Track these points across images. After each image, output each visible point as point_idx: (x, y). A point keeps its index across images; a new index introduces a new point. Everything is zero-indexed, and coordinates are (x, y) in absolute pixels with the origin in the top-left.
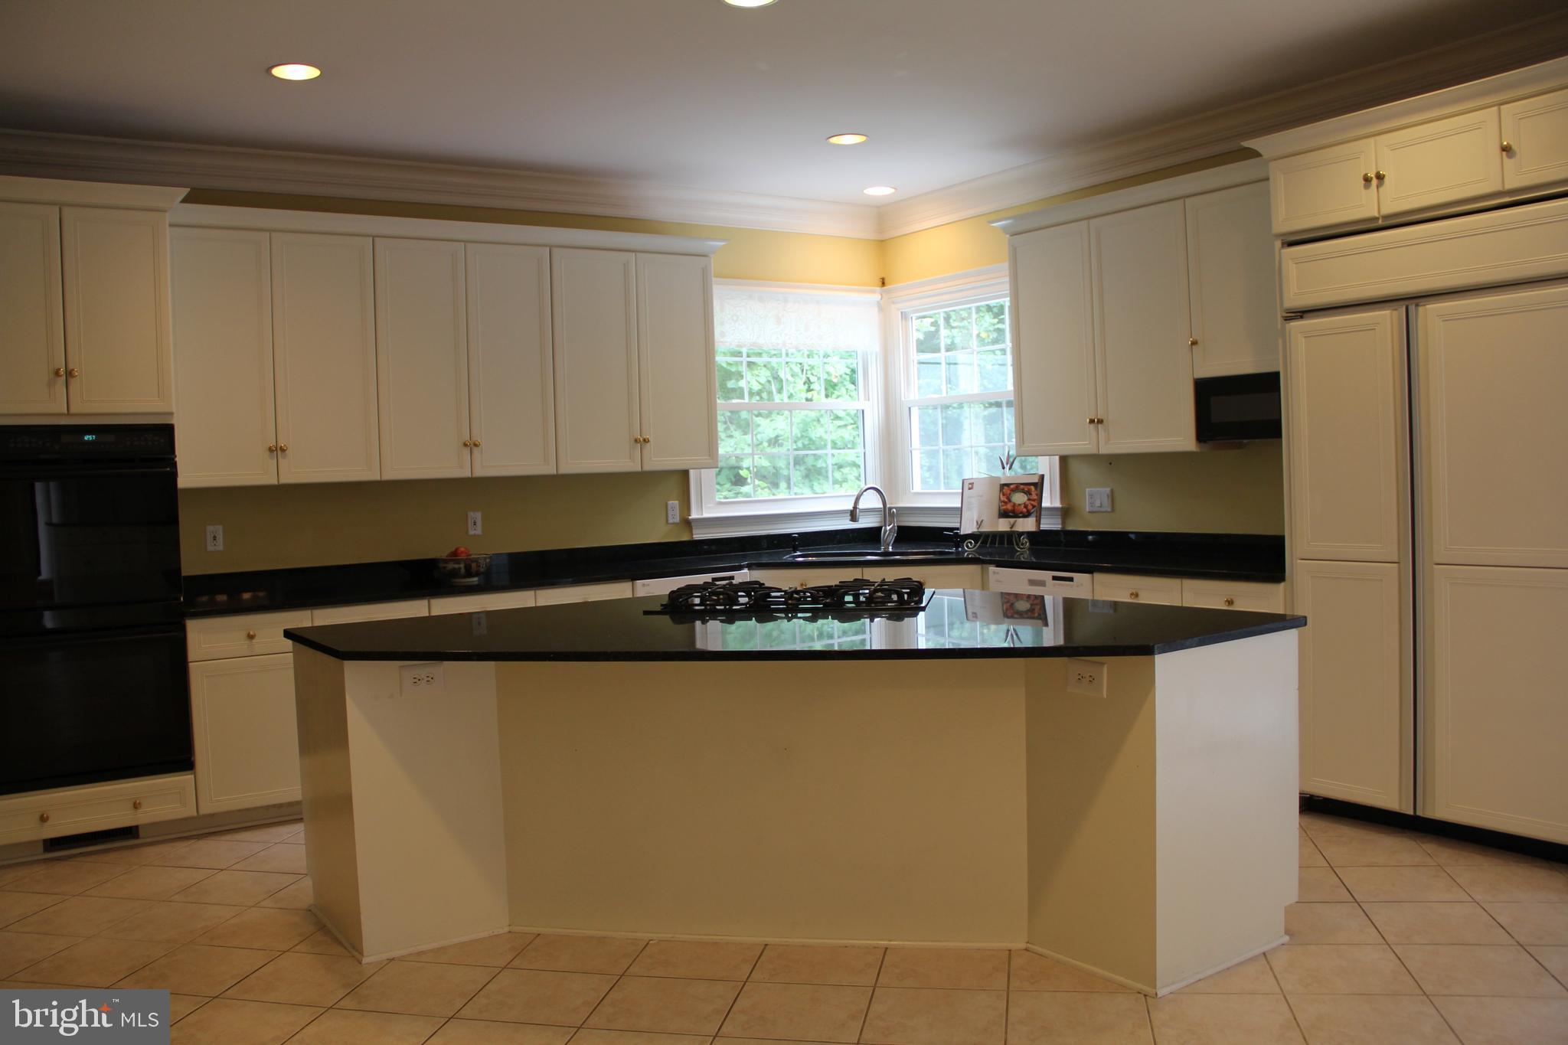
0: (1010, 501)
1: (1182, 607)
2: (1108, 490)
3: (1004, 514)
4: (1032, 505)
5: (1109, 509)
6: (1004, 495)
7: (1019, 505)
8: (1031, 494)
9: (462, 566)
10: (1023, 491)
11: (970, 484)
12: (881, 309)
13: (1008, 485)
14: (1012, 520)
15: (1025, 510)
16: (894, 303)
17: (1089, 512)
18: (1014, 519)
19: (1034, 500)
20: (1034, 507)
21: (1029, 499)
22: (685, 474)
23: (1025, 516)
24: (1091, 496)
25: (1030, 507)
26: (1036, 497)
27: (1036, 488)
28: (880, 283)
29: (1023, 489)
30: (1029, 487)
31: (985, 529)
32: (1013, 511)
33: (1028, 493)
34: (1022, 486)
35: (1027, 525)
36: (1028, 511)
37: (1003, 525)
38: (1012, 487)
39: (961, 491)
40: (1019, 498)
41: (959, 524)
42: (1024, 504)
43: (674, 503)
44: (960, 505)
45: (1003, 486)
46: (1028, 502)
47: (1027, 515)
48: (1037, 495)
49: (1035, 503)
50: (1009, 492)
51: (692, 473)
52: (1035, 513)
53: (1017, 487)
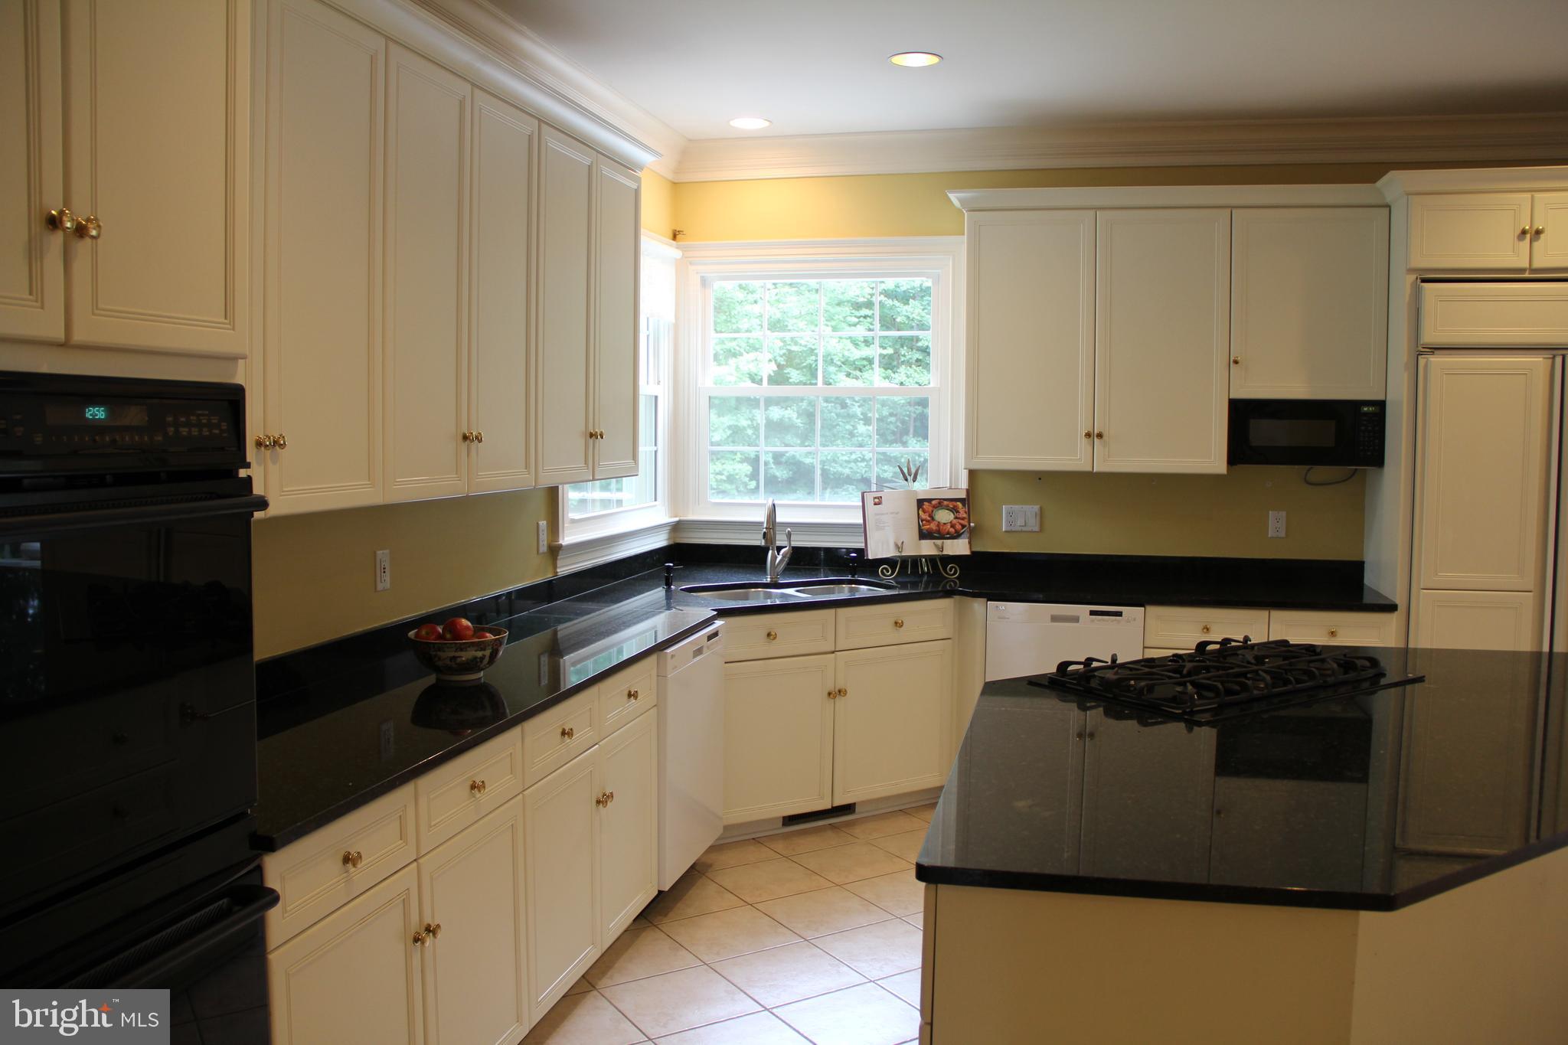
0: (933, 519)
2: (1036, 508)
3: (924, 535)
4: (960, 524)
5: (1037, 529)
6: (924, 512)
7: (945, 524)
8: (958, 512)
10: (947, 508)
11: (875, 498)
12: (680, 269)
13: (929, 501)
14: (939, 542)
15: (952, 530)
17: (1006, 532)
18: (942, 541)
19: (963, 519)
20: (963, 526)
21: (956, 518)
23: (953, 538)
24: (1010, 514)
25: (958, 527)
26: (965, 515)
27: (964, 505)
28: (671, 236)
29: (948, 506)
30: (954, 503)
31: (909, 551)
32: (938, 531)
33: (955, 510)
34: (945, 503)
35: (959, 547)
36: (956, 531)
37: (928, 548)
38: (934, 502)
39: (861, 504)
40: (944, 516)
41: (863, 545)
42: (951, 522)
44: (861, 521)
45: (920, 503)
46: (955, 521)
47: (956, 536)
48: (966, 512)
49: (965, 522)
50: (930, 509)
52: (966, 533)
53: (939, 503)
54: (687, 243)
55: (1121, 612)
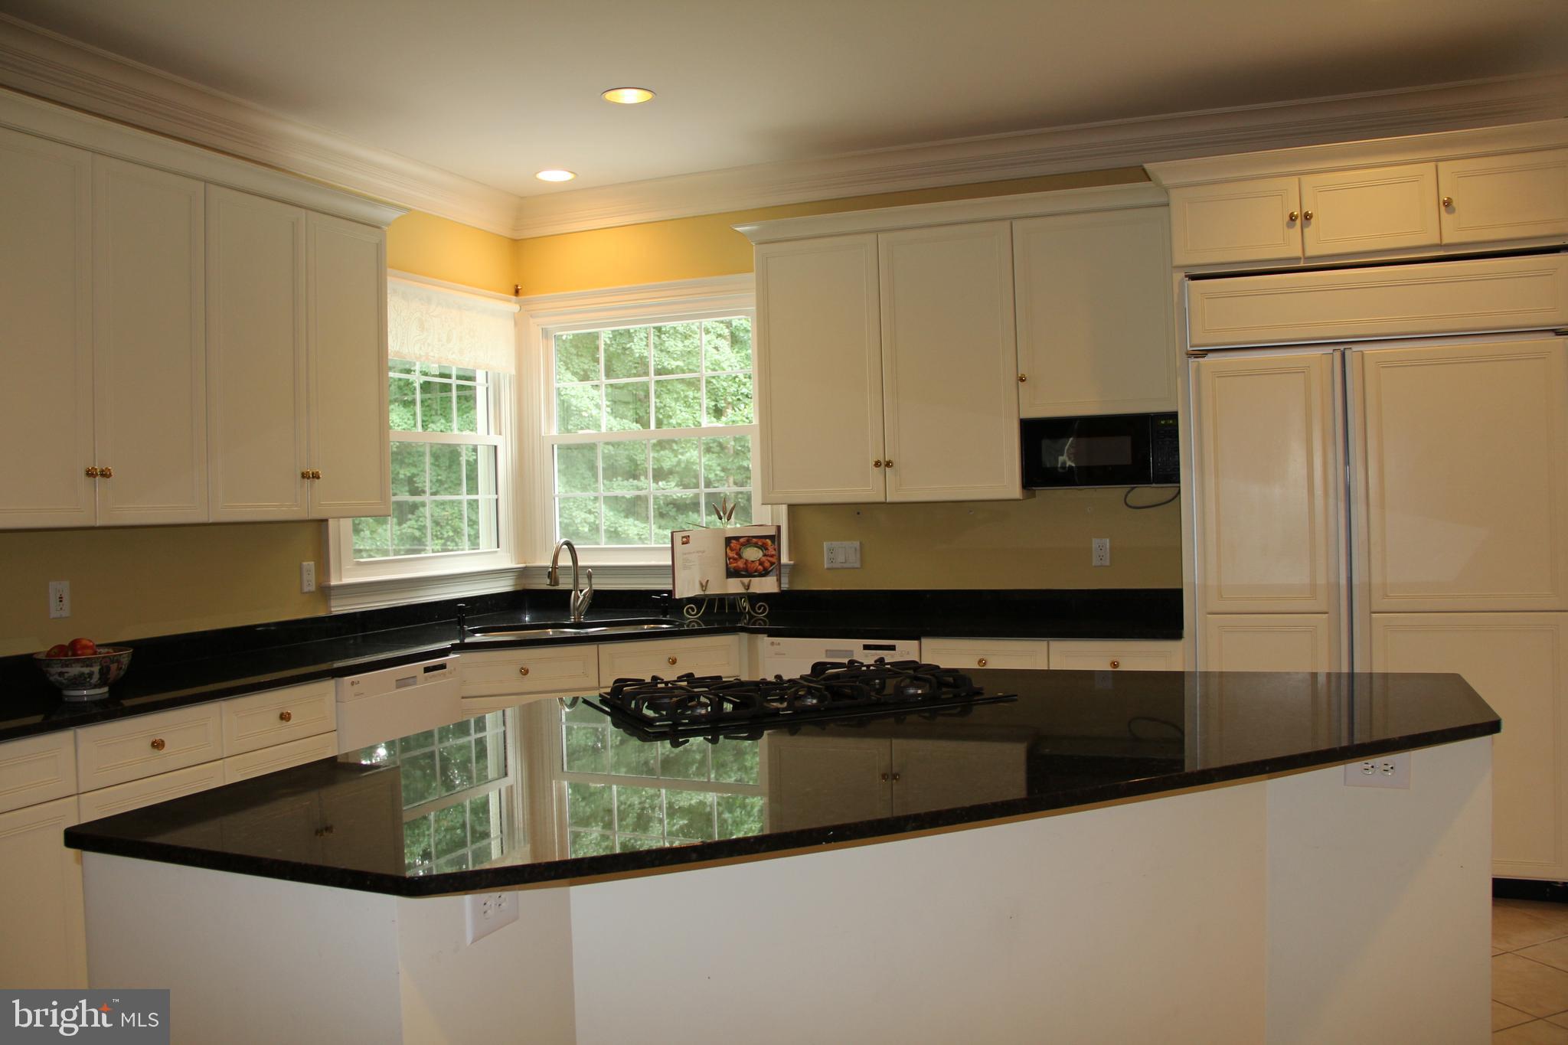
0: (740, 557)
1: (1049, 671)
2: (857, 544)
3: (732, 573)
4: (769, 561)
5: (858, 565)
6: (732, 550)
7: (753, 562)
8: (767, 549)
9: (96, 669)
10: (756, 545)
11: (683, 537)
12: (519, 322)
13: (737, 538)
14: (746, 580)
15: (760, 567)
16: (531, 316)
17: (828, 569)
18: (749, 579)
19: (772, 556)
20: (772, 564)
21: (765, 555)
22: (323, 523)
23: (761, 575)
24: (831, 551)
25: (767, 564)
26: (774, 553)
27: (773, 542)
28: (513, 291)
29: (756, 543)
30: (764, 540)
31: (714, 590)
32: (746, 570)
33: (763, 547)
34: (754, 540)
35: (766, 585)
36: (765, 569)
37: (734, 586)
38: (742, 540)
39: (670, 545)
40: (752, 554)
41: (671, 586)
42: (759, 560)
43: (309, 565)
44: (670, 563)
45: (728, 541)
46: (764, 559)
47: (765, 573)
48: (775, 550)
49: (773, 560)
50: (738, 547)
51: (331, 523)
52: (774, 570)
53: (748, 541)
54: (527, 297)
55: (895, 646)
